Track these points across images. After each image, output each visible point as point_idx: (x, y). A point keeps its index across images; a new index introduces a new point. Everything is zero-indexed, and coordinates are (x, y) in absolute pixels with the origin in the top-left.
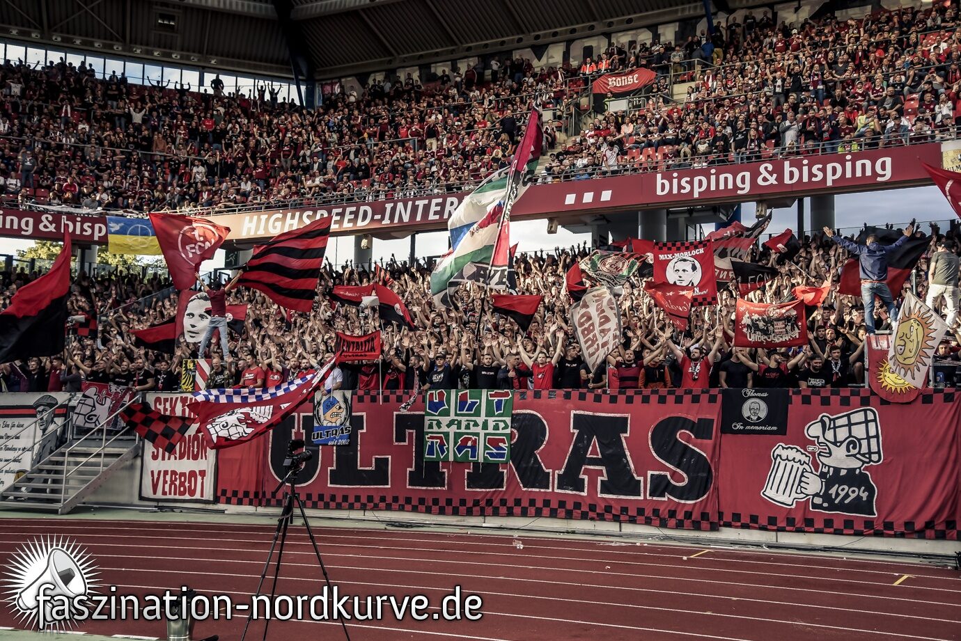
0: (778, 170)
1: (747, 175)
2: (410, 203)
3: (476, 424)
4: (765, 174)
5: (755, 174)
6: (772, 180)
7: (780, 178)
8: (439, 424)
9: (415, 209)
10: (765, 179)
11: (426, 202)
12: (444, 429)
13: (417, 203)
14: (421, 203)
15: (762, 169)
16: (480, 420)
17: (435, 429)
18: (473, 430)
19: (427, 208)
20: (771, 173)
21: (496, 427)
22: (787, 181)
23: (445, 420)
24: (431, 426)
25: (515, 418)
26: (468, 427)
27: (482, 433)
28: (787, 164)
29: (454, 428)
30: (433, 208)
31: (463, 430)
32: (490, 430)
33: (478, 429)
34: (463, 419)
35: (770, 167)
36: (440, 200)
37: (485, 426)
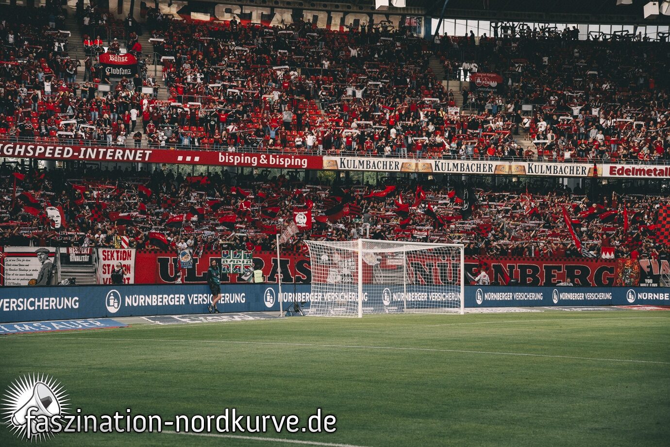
0: (268, 158)
1: (256, 158)
2: (95, 150)
3: (240, 261)
4: (263, 159)
5: (259, 159)
6: (265, 162)
7: (268, 161)
8: (227, 261)
9: (98, 153)
10: (263, 161)
11: (105, 150)
12: (229, 263)
13: (100, 150)
14: (102, 150)
15: (262, 157)
16: (241, 260)
17: (225, 263)
18: (239, 263)
19: (105, 153)
20: (265, 159)
21: (247, 262)
22: (271, 163)
23: (229, 260)
24: (224, 262)
25: (254, 260)
26: (237, 262)
27: (242, 264)
28: (271, 156)
29: (232, 263)
30: (109, 154)
31: (235, 263)
32: (245, 263)
33: (241, 263)
34: (236, 260)
35: (265, 157)
36: (113, 150)
37: (243, 262)
